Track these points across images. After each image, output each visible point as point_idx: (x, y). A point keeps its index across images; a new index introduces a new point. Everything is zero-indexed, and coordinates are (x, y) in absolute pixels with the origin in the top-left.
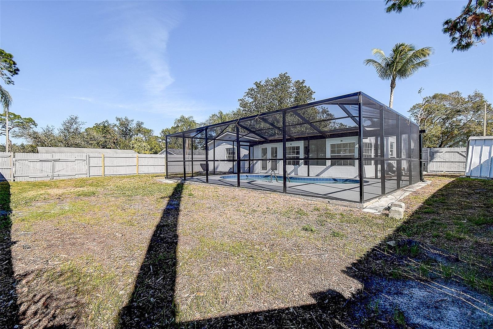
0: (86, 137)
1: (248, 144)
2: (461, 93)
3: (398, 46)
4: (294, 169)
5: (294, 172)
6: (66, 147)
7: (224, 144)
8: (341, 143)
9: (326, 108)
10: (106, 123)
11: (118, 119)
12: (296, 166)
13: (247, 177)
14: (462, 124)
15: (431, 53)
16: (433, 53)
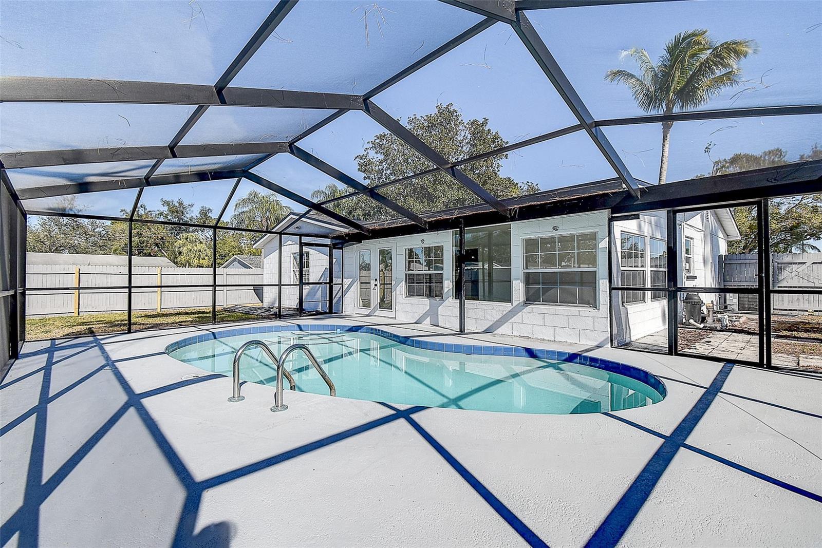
0: (90, 233)
1: (328, 241)
2: (786, 152)
3: (681, 37)
4: (428, 308)
5: (429, 318)
6: (52, 252)
7: (290, 242)
8: (555, 233)
9: (534, 185)
10: (142, 208)
11: (166, 203)
12: (433, 301)
13: (301, 329)
14: (782, 211)
15: (750, 51)
16: (755, 52)
